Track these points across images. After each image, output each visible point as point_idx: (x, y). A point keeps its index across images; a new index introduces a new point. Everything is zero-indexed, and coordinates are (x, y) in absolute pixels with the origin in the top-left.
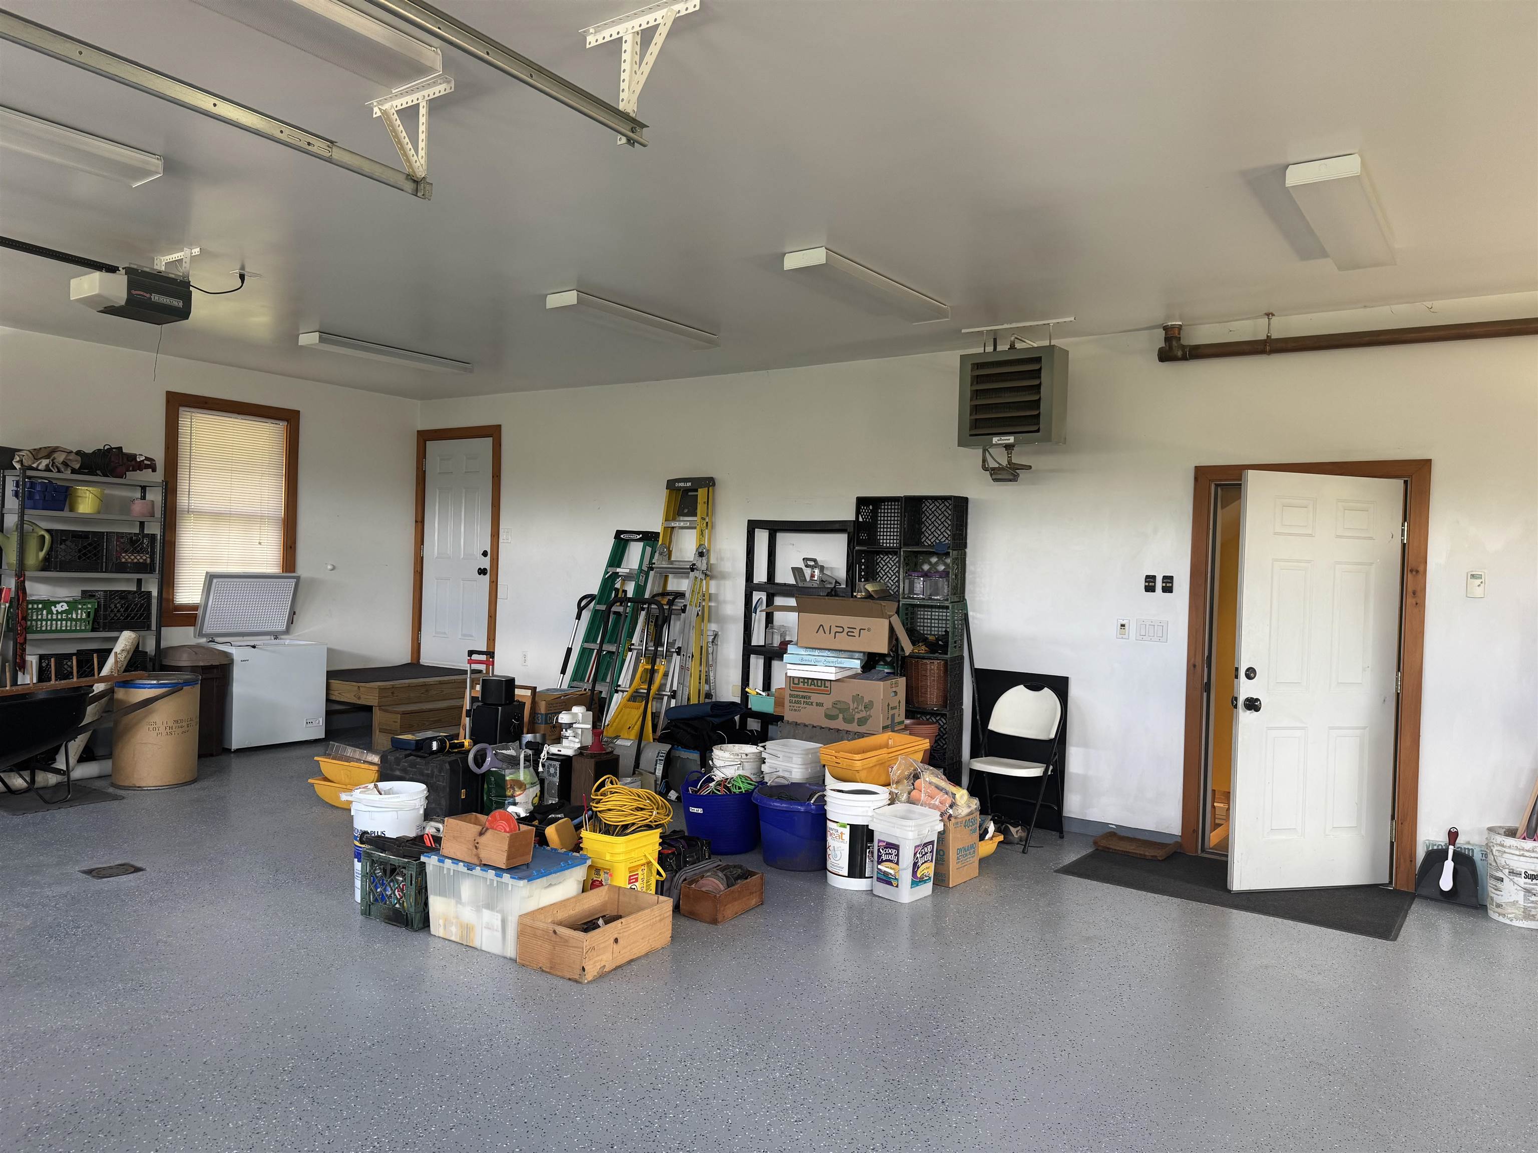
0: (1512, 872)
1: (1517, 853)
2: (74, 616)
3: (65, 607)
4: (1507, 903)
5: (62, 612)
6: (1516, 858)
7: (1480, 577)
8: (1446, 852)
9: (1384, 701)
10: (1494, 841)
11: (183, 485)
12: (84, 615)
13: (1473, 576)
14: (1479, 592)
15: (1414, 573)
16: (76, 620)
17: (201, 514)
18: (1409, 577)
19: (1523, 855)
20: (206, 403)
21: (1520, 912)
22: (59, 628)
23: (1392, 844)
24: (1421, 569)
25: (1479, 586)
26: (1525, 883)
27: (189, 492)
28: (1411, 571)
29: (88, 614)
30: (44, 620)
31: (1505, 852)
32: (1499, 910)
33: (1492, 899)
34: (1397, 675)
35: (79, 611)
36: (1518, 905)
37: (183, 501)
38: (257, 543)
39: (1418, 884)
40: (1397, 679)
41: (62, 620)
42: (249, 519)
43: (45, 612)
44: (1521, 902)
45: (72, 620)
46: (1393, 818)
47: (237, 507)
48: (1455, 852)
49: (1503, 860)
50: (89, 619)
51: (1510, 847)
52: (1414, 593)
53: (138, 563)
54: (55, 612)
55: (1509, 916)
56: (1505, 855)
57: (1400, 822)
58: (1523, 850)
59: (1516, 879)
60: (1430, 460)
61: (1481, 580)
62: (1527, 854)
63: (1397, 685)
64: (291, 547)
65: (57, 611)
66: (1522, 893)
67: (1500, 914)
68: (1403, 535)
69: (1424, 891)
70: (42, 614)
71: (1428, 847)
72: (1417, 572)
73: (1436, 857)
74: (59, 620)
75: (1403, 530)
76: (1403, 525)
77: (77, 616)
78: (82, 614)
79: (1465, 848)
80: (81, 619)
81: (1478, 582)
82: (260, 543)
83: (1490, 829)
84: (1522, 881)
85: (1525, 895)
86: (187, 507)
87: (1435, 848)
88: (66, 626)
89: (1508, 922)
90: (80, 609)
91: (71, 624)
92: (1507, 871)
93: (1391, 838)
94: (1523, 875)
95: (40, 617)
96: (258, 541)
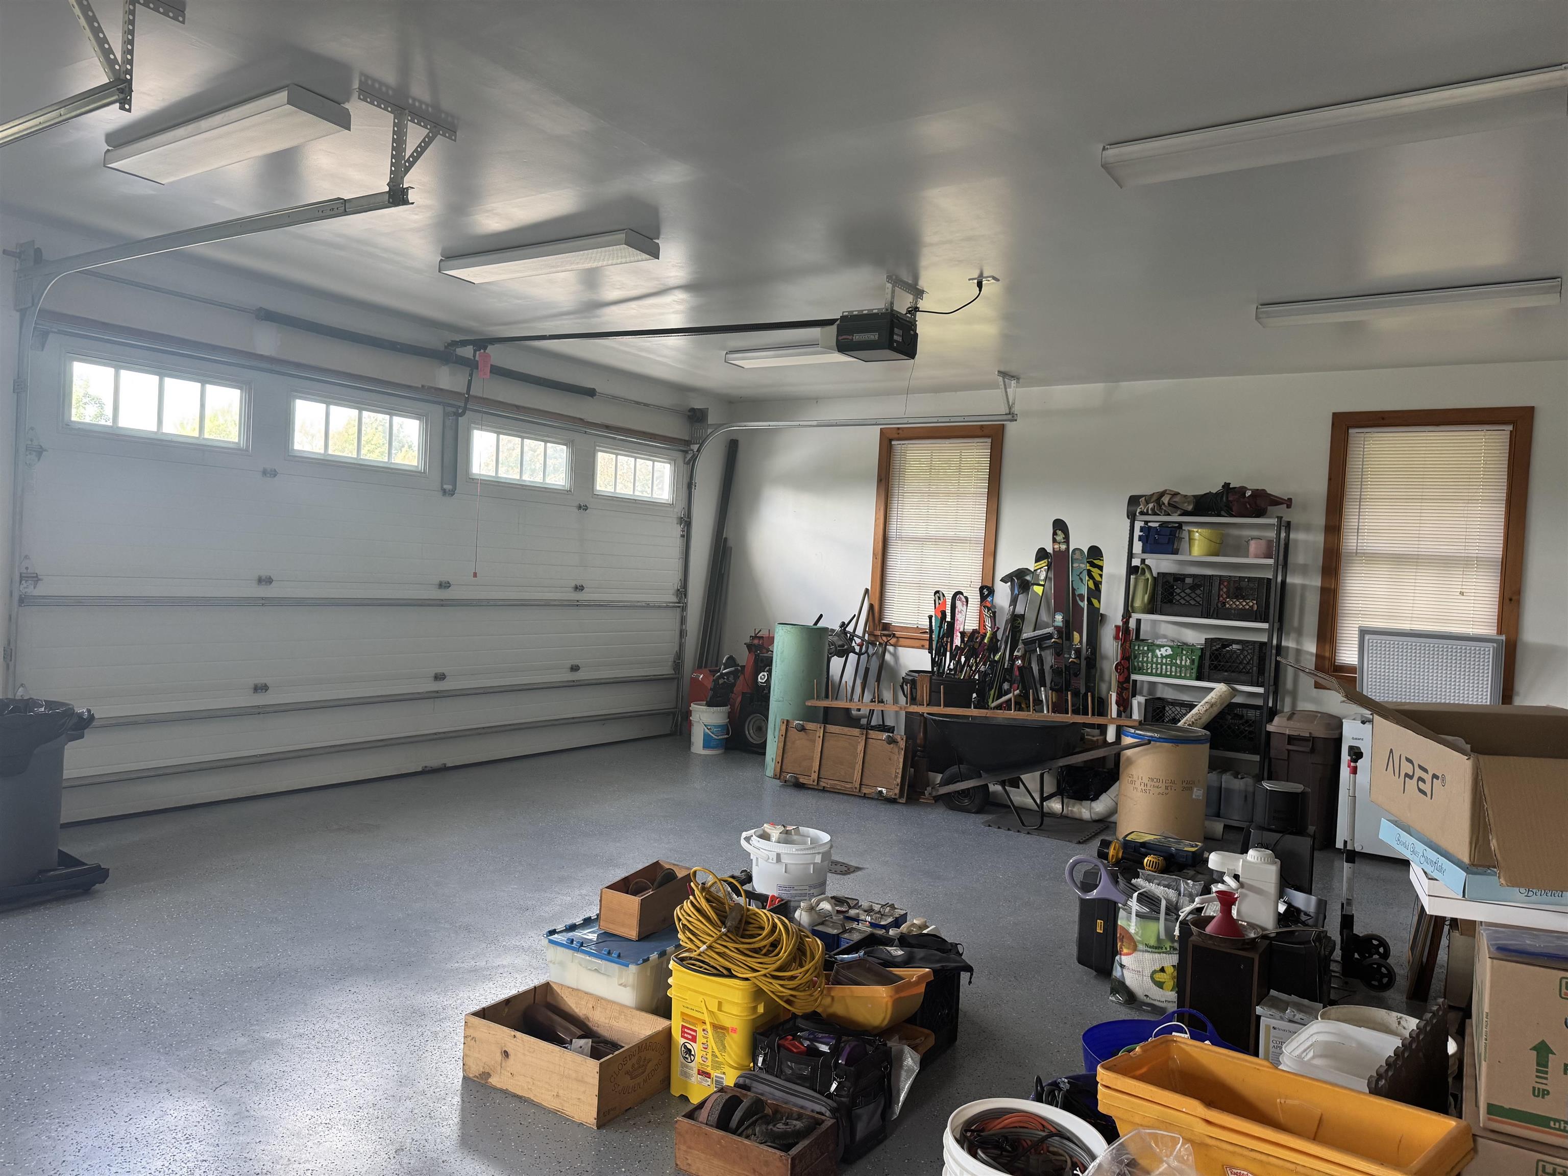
2: (1178, 662)
3: (1170, 652)
5: (1167, 657)
11: (1351, 520)
12: (1188, 661)
16: (1181, 666)
17: (1374, 558)
20: (1383, 419)
22: (1163, 673)
27: (1358, 529)
29: (1193, 661)
30: (1150, 663)
35: (1184, 657)
37: (1351, 542)
38: (1458, 594)
41: (1166, 664)
42: (1446, 562)
43: (1150, 655)
45: (1176, 665)
47: (1428, 547)
50: (1193, 667)
53: (1244, 609)
54: (1160, 656)
64: (1511, 600)
65: (1161, 654)
70: (1148, 657)
74: (1164, 664)
77: (1181, 663)
78: (1186, 661)
80: (1185, 666)
82: (1462, 593)
86: (1355, 551)
88: (1171, 671)
90: (1185, 655)
91: (1176, 669)
95: (1145, 659)
96: (1459, 590)
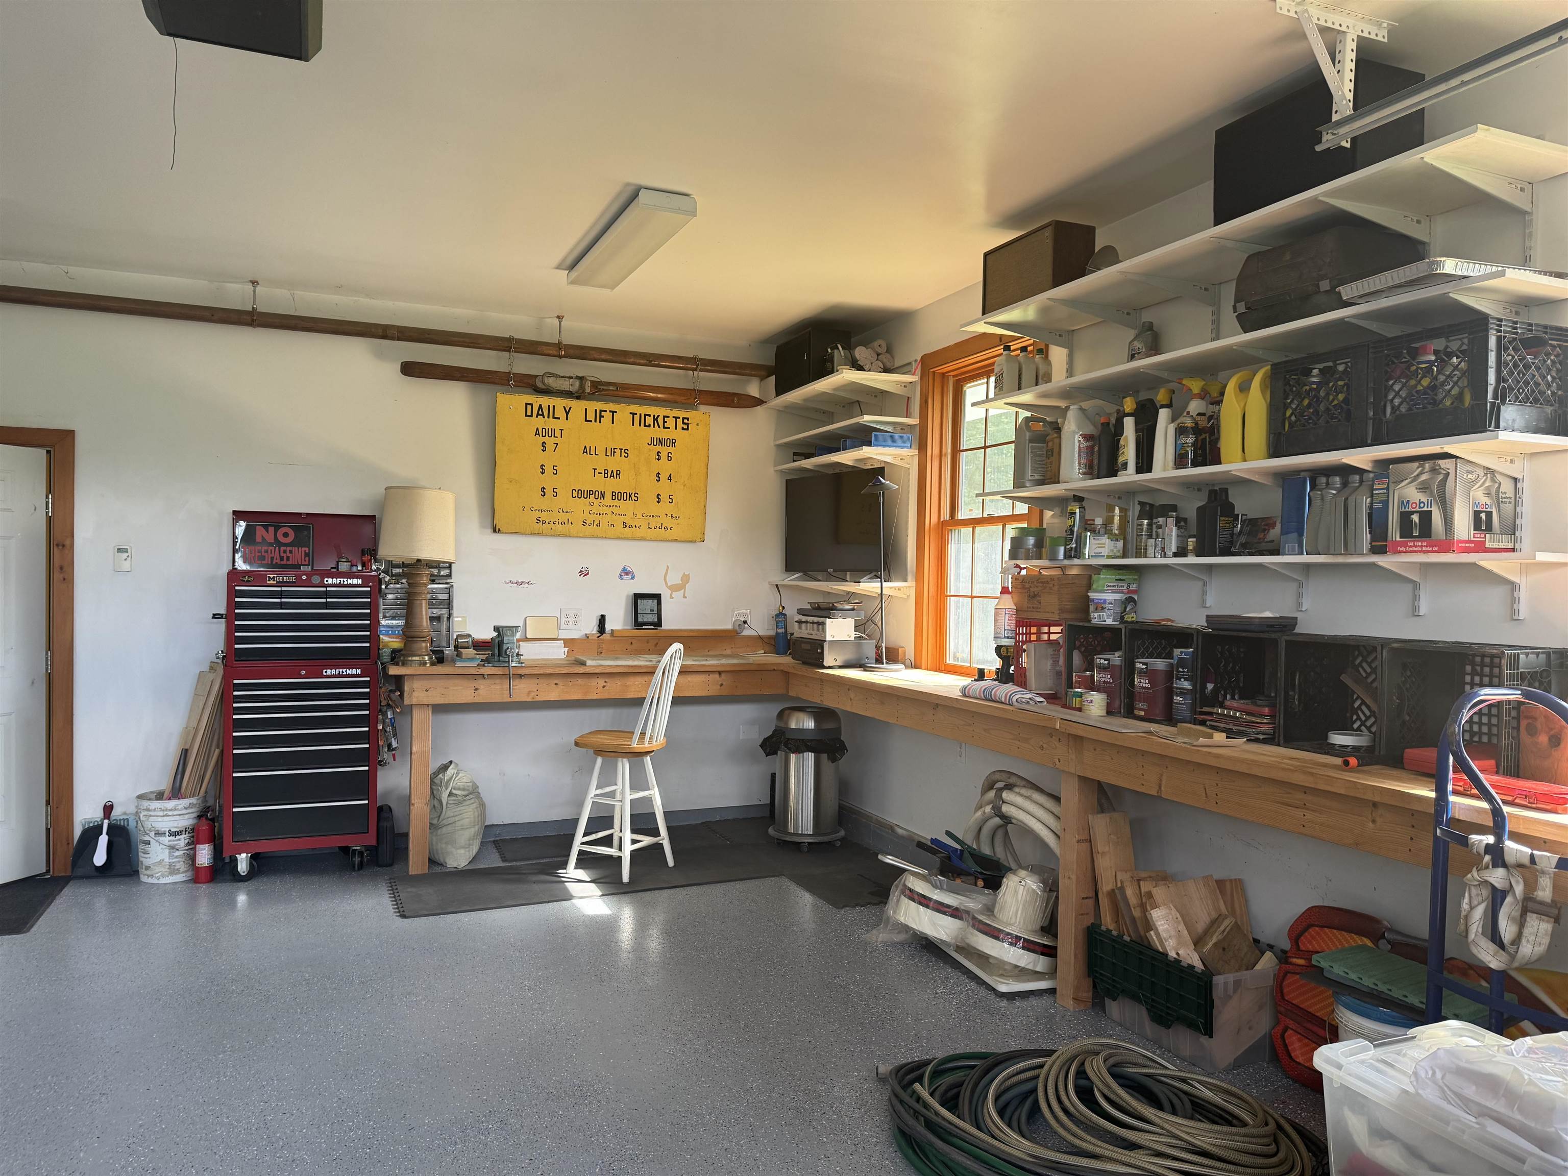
0: (158, 834)
1: (161, 814)
4: (154, 864)
6: (160, 819)
7: (126, 551)
8: (101, 826)
9: (33, 683)
10: (142, 807)
13: (119, 550)
14: (126, 565)
15: (60, 547)
18: (56, 551)
19: (167, 815)
21: (165, 870)
23: (48, 830)
24: (68, 543)
25: (126, 559)
26: (169, 841)
28: (57, 545)
31: (151, 816)
32: (148, 872)
33: (142, 862)
34: (47, 654)
36: (164, 863)
39: (74, 864)
40: (47, 658)
44: (167, 860)
46: (48, 803)
48: (109, 826)
49: (149, 824)
51: (155, 810)
52: (61, 568)
55: (157, 875)
56: (151, 819)
57: (55, 807)
58: (166, 810)
59: (161, 839)
60: (73, 431)
61: (127, 554)
62: (170, 813)
63: (47, 665)
66: (167, 851)
67: (148, 876)
68: (47, 508)
69: (79, 872)
71: (84, 826)
72: (64, 546)
73: (91, 834)
75: (47, 503)
76: (47, 497)
79: (120, 820)
81: (125, 555)
83: (140, 797)
84: (166, 840)
85: (169, 853)
87: (91, 825)
89: (156, 881)
92: (153, 833)
93: (47, 824)
94: (167, 834)
